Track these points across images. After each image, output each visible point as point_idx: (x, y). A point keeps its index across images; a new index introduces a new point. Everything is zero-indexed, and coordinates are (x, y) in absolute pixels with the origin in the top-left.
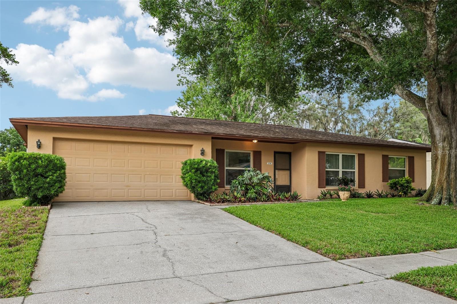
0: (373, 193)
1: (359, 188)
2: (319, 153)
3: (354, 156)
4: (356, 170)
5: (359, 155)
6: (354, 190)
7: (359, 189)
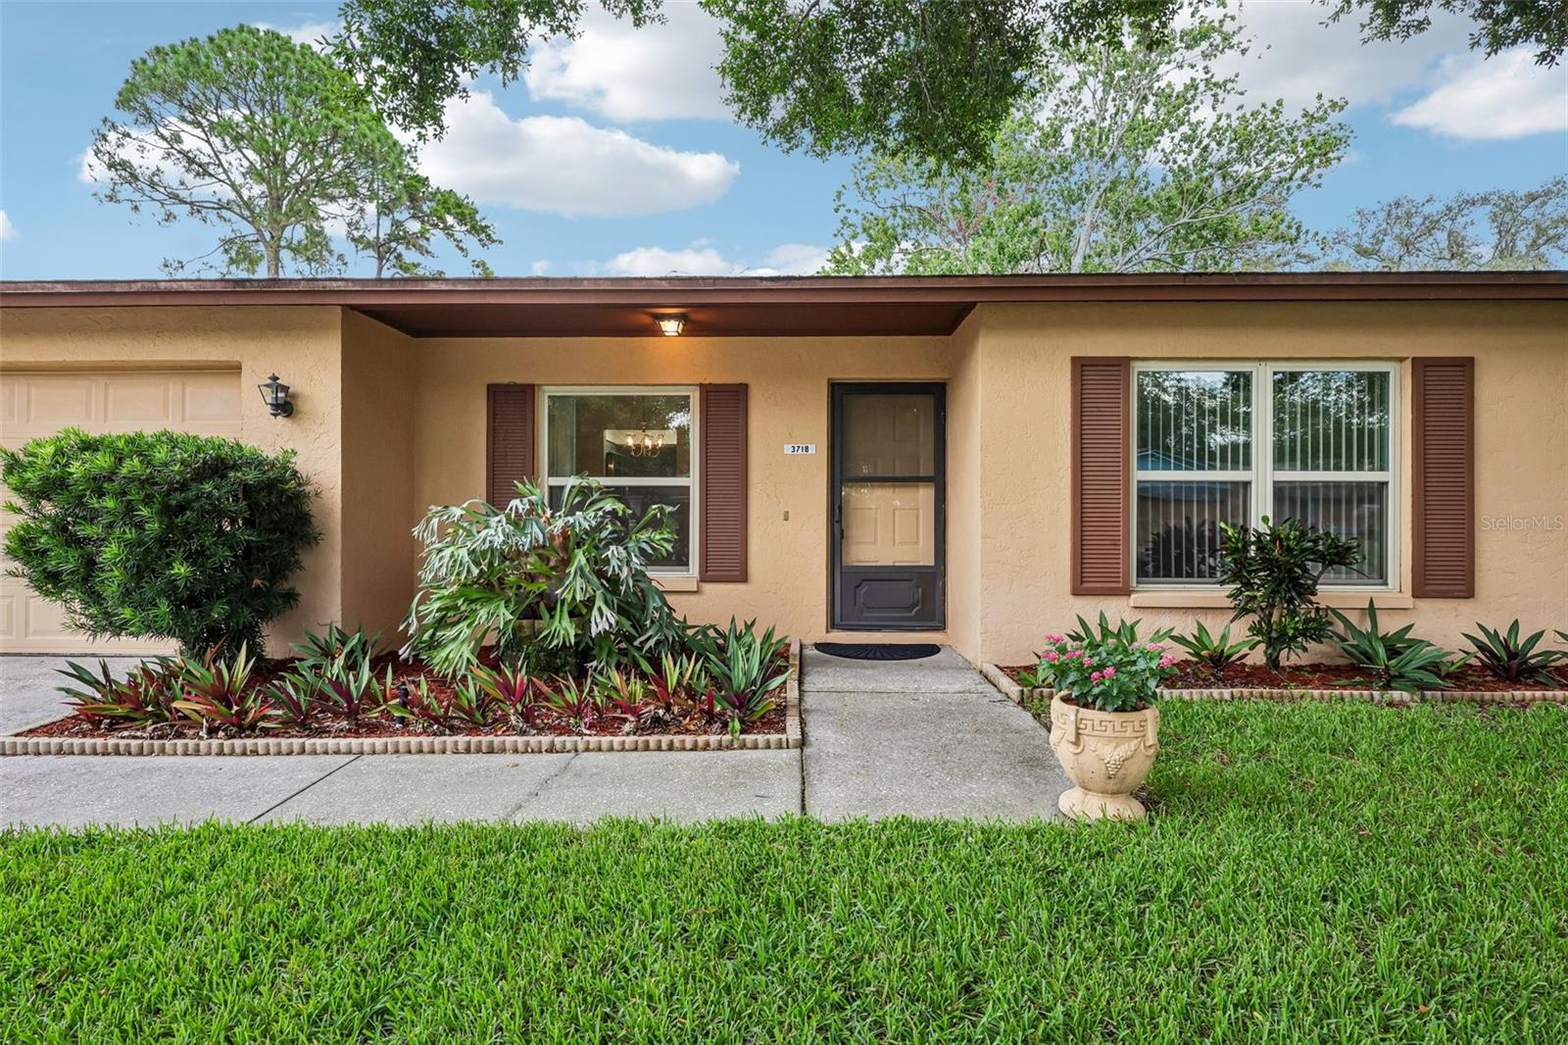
0: (1538, 648)
1: (1419, 592)
2: (1082, 366)
3: (1385, 376)
4: (1399, 476)
5: (1424, 369)
6: (1371, 611)
7: (1425, 605)
